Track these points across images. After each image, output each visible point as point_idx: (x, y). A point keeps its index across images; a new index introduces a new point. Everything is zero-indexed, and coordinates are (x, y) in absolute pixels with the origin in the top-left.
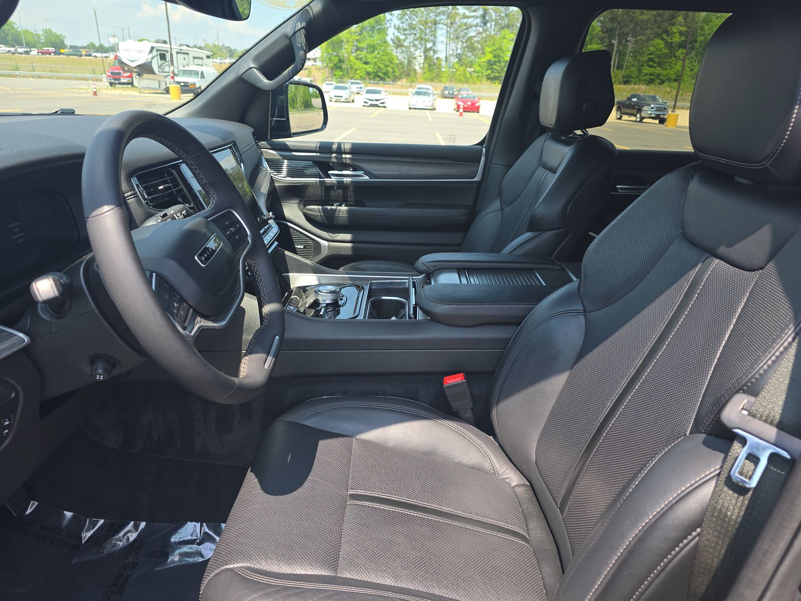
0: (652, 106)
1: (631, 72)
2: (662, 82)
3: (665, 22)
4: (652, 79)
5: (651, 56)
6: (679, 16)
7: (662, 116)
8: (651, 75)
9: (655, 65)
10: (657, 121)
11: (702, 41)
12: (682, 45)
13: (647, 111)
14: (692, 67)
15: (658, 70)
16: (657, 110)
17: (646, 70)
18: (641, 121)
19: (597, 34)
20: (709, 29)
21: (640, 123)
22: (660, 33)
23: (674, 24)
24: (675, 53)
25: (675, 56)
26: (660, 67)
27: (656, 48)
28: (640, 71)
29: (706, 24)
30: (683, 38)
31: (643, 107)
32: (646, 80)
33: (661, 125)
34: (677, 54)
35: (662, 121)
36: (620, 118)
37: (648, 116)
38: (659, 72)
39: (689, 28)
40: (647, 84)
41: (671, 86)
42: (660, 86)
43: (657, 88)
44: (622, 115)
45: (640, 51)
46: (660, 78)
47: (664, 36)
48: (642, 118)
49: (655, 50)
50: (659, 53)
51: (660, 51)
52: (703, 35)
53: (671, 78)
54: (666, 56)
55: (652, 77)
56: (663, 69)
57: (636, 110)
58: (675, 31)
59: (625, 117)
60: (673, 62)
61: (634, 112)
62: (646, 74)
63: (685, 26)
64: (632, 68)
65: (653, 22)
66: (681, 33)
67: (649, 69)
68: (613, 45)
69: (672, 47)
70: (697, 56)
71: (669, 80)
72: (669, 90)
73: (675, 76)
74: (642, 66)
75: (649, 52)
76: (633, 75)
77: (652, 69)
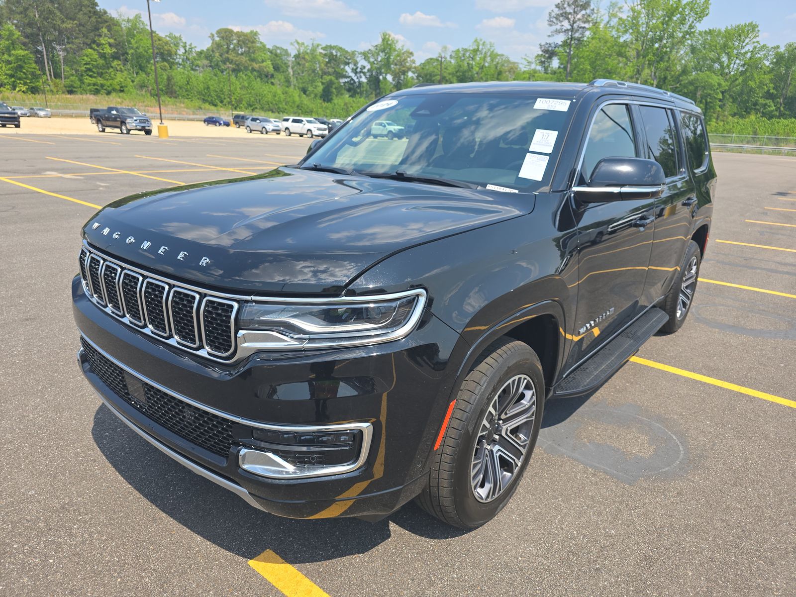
0: (135, 118)
1: (72, 81)
2: (109, 93)
3: (91, 32)
4: (96, 89)
5: (88, 66)
6: (102, 27)
7: (147, 128)
8: (94, 85)
9: (95, 75)
10: (143, 133)
11: (132, 53)
12: (115, 57)
13: (131, 123)
14: (133, 79)
15: (100, 80)
16: (140, 122)
17: (88, 80)
18: (128, 133)
19: (18, 38)
20: (136, 43)
21: (127, 135)
22: (89, 43)
23: (100, 36)
24: (111, 64)
25: (112, 67)
26: (100, 77)
27: (91, 58)
28: (81, 81)
29: (132, 38)
30: (114, 50)
31: (126, 119)
32: (91, 91)
33: (148, 136)
34: (113, 65)
35: (148, 132)
36: (103, 131)
37: (134, 128)
38: (101, 82)
39: (115, 40)
40: (94, 94)
41: (119, 97)
42: (109, 96)
43: (107, 99)
44: (104, 127)
45: (75, 60)
46: (105, 88)
47: (94, 46)
48: (129, 131)
49: (89, 60)
50: (95, 63)
51: (96, 61)
52: (132, 48)
53: (116, 89)
54: (103, 67)
55: (96, 87)
56: (105, 80)
57: (120, 123)
58: (104, 42)
59: (108, 130)
60: (112, 73)
61: (119, 124)
62: (89, 85)
63: (112, 38)
64: (71, 77)
65: (77, 31)
66: (110, 45)
67: (90, 78)
68: (40, 52)
69: (105, 58)
70: (133, 68)
71: (114, 90)
72: (119, 100)
73: (119, 86)
74: (82, 75)
75: (84, 62)
76: (75, 85)
77: (94, 79)
